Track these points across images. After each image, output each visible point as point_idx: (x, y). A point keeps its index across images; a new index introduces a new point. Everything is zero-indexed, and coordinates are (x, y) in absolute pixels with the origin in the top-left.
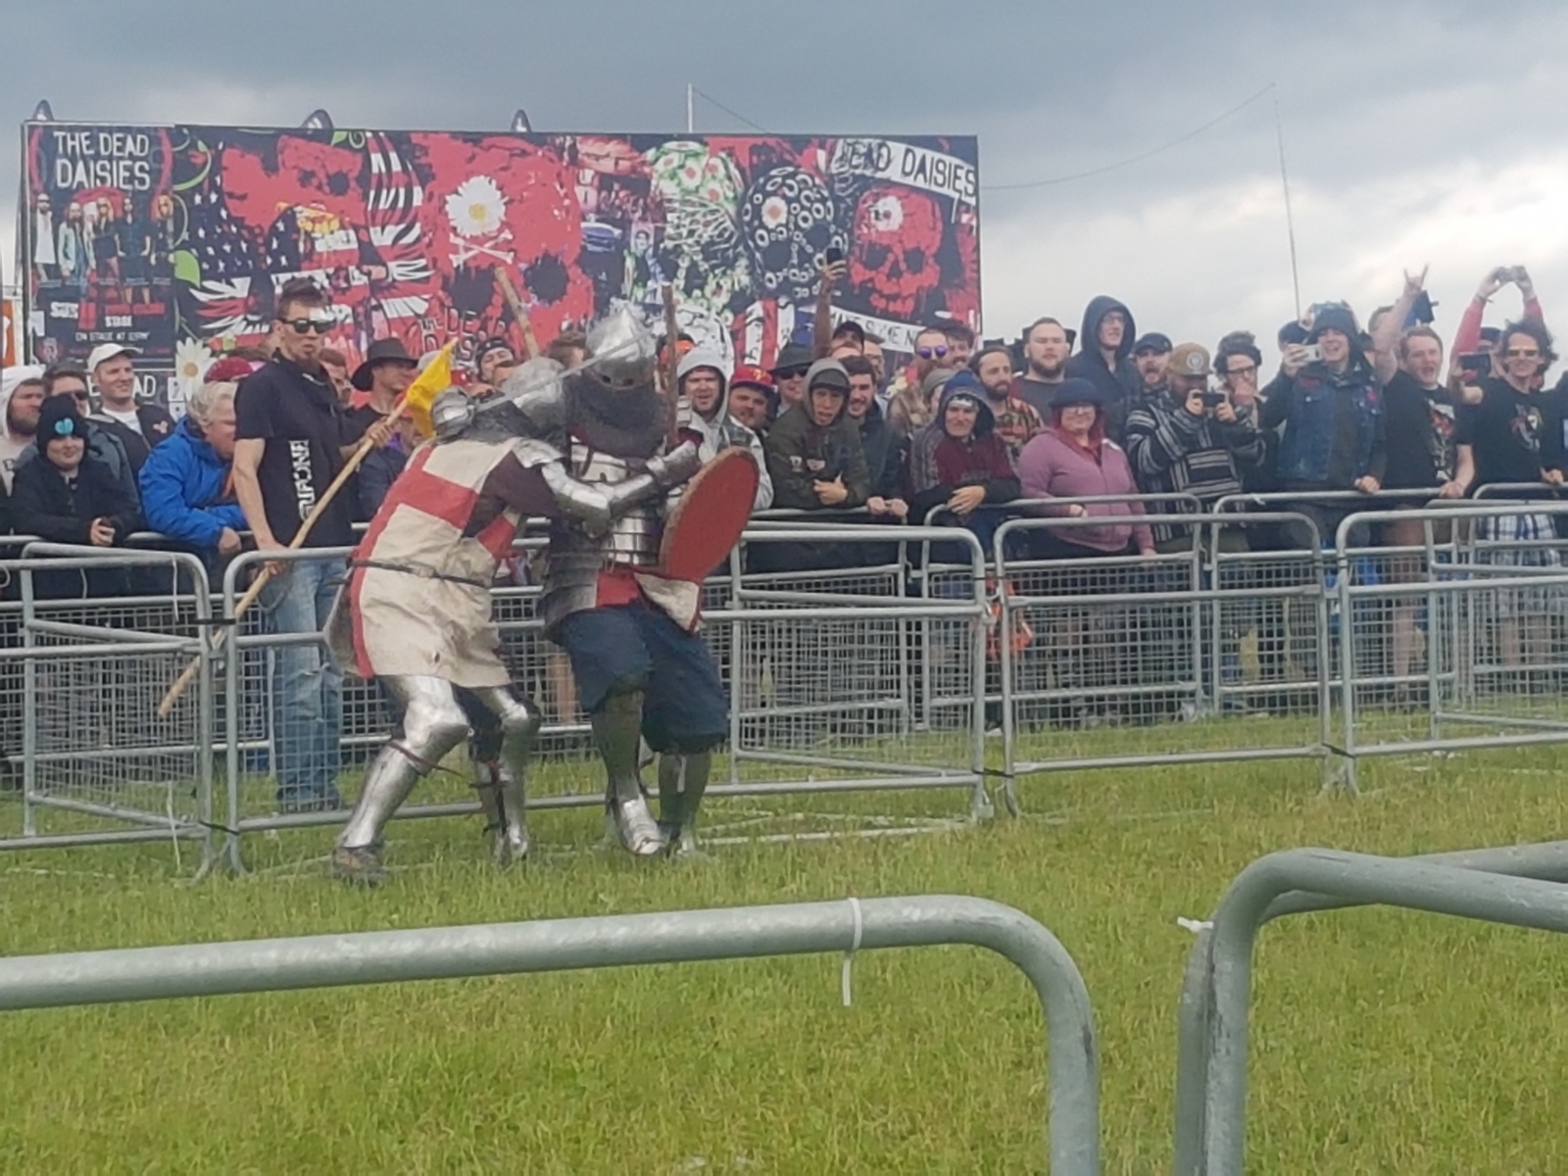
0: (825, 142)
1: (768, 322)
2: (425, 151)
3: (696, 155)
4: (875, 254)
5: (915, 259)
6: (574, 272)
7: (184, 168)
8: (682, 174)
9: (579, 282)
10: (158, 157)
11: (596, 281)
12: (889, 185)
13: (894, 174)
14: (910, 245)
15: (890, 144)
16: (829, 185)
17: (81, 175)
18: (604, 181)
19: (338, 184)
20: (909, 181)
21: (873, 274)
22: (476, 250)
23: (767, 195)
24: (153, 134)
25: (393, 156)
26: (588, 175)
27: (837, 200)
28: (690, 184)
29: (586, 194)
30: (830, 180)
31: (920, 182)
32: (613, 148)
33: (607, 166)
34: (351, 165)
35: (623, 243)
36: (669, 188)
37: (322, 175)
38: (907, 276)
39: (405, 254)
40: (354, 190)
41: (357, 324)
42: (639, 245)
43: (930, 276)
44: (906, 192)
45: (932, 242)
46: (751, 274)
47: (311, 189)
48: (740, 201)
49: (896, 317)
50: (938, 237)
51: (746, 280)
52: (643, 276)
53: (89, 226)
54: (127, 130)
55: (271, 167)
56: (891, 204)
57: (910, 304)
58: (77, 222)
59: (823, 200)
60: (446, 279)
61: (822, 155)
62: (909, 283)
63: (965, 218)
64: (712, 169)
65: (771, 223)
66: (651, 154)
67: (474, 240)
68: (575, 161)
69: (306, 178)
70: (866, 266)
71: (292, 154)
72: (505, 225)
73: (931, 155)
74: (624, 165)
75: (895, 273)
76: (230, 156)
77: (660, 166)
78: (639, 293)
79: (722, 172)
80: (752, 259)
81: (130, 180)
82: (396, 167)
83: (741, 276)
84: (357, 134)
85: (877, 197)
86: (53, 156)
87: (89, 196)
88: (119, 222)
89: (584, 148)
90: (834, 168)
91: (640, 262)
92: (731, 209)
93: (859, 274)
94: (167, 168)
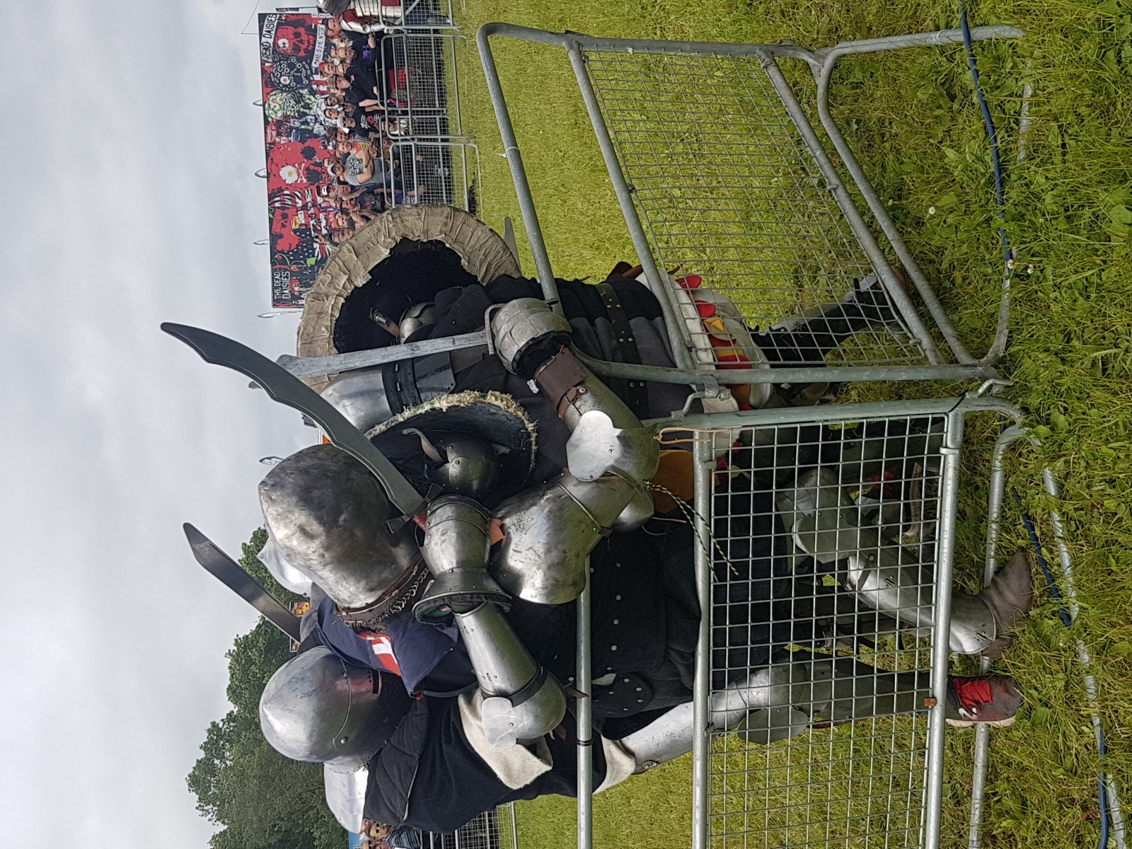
0: (263, 63)
1: (318, 83)
2: (273, 190)
3: (269, 105)
4: (296, 48)
5: (297, 35)
6: (306, 144)
7: (283, 262)
8: (275, 109)
9: (309, 143)
10: (280, 269)
11: (309, 138)
12: (275, 43)
13: (271, 41)
14: (292, 37)
15: (262, 42)
16: (276, 62)
17: (287, 291)
18: (279, 134)
19: (285, 216)
20: (273, 36)
21: (302, 50)
22: (301, 175)
23: (280, 83)
24: (273, 271)
25: (276, 199)
26: (277, 139)
27: (280, 60)
28: (278, 107)
29: (283, 140)
30: (274, 62)
31: (273, 32)
32: (269, 132)
33: (274, 133)
34: (278, 212)
35: (297, 129)
36: (280, 114)
37: (283, 221)
38: (302, 38)
39: (304, 197)
40: (286, 211)
41: (325, 211)
42: (297, 124)
43: (302, 30)
44: (276, 38)
45: (291, 29)
46: (303, 88)
47: (287, 224)
48: (282, 91)
49: (315, 41)
50: (289, 27)
51: (306, 90)
52: (306, 123)
53: (301, 289)
54: (273, 278)
55: (281, 236)
56: (280, 42)
57: (311, 37)
58: (301, 293)
59: (280, 64)
60: (310, 184)
61: (267, 64)
62: (304, 37)
63: (283, 18)
64: (273, 100)
65: (288, 82)
66: (270, 119)
67: (298, 175)
68: (274, 143)
69: (283, 226)
70: (300, 51)
71: (277, 230)
72: (294, 166)
73: (265, 29)
74: (274, 128)
75: (301, 42)
76: (279, 248)
77: (273, 116)
78: (312, 124)
79: (274, 97)
80: (300, 88)
81: (287, 278)
82: (278, 199)
83: (305, 92)
84: (270, 210)
85: (279, 47)
86: (282, 299)
87: (293, 289)
88: (300, 280)
89: (269, 141)
90: (270, 60)
91: (302, 123)
92: (285, 94)
93: (302, 54)
94: (283, 267)
